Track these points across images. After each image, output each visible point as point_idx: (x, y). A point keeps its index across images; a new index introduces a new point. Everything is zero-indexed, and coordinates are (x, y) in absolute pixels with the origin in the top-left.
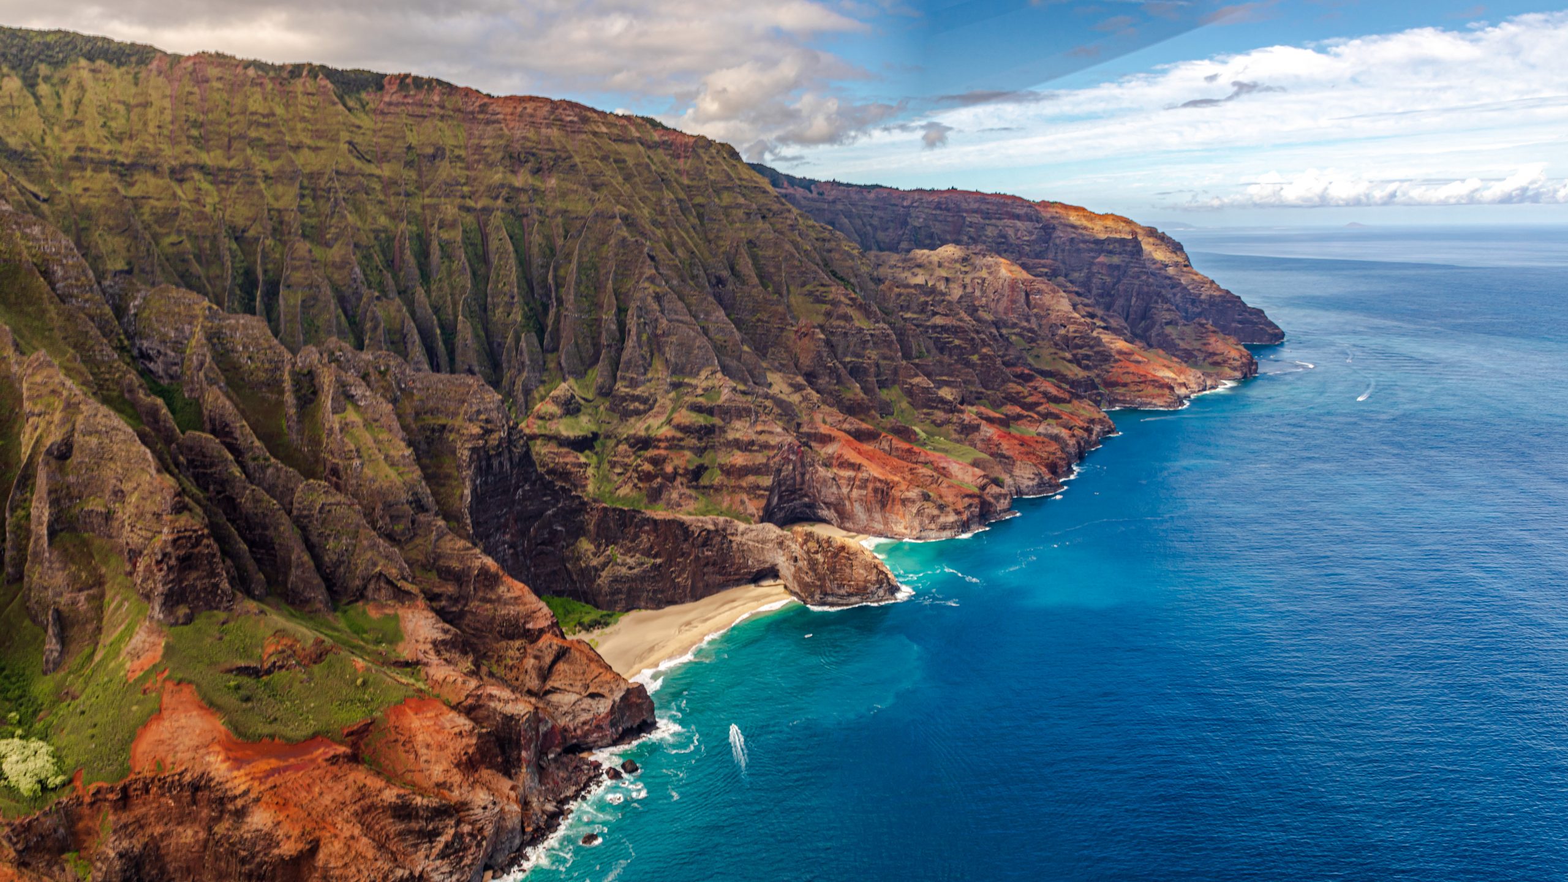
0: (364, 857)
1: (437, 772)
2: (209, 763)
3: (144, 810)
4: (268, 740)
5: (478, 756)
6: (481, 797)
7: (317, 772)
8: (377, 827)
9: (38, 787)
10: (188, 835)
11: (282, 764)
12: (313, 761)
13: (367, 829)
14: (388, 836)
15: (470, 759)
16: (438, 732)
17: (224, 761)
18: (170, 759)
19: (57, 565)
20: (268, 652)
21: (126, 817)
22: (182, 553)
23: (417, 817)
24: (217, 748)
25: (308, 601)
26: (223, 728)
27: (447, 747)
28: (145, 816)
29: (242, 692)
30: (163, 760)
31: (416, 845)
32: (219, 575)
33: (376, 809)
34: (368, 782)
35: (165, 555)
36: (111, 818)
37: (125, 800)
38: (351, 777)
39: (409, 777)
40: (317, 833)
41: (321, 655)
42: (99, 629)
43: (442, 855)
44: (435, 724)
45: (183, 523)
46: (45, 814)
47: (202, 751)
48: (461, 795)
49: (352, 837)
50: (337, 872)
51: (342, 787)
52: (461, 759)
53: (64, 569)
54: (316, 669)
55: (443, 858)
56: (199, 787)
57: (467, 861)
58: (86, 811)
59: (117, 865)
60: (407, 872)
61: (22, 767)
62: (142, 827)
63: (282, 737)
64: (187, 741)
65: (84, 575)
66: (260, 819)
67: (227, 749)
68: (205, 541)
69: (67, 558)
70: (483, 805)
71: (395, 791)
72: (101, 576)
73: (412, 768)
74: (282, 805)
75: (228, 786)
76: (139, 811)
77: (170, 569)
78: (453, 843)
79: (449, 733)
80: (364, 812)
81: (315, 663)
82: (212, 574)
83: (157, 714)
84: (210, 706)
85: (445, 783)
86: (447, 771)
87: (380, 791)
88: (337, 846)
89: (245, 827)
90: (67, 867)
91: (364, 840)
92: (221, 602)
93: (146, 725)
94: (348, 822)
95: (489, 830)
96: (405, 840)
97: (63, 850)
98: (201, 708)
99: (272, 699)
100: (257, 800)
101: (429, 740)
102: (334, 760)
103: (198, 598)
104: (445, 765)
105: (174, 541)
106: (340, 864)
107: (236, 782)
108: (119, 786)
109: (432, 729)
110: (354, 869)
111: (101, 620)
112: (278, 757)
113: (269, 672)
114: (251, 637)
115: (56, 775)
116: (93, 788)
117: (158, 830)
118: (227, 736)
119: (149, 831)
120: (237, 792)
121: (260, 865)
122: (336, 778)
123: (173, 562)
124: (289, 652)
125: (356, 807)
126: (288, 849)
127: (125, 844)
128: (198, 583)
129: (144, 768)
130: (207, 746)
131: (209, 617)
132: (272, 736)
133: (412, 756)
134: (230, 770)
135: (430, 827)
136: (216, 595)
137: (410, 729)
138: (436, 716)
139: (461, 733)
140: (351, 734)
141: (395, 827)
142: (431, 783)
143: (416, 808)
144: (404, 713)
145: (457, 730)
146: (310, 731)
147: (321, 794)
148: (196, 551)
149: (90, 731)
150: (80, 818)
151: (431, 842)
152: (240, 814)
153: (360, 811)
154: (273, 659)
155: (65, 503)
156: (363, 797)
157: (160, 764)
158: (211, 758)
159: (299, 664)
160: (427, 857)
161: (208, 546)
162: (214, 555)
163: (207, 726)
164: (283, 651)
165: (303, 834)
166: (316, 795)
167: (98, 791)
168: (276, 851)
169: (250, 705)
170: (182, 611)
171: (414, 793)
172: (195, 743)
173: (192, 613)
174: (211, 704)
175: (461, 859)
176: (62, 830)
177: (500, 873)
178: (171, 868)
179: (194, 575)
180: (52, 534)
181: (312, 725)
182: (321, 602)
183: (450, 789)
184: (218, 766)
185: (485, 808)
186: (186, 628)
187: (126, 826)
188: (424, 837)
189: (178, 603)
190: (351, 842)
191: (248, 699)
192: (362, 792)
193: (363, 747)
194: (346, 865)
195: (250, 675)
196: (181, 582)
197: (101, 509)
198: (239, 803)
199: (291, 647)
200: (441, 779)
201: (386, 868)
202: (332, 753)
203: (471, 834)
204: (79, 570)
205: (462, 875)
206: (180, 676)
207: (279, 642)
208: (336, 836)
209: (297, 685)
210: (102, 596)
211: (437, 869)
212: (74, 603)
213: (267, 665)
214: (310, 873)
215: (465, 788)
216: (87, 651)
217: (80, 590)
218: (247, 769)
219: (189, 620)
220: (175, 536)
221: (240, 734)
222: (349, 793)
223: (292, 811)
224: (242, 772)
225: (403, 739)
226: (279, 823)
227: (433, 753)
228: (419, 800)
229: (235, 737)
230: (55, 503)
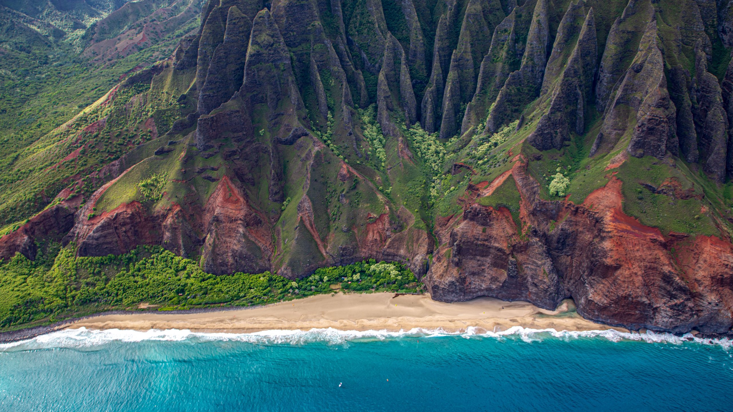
0: (634, 284)
1: (700, 274)
2: (606, 215)
3: (580, 219)
4: (634, 218)
5: (728, 281)
6: (712, 298)
7: (643, 241)
8: (652, 278)
9: (555, 193)
10: (588, 237)
11: (632, 230)
12: (645, 236)
13: (646, 275)
14: (654, 284)
15: (722, 279)
16: (715, 258)
17: (611, 216)
18: (596, 206)
19: (612, 117)
20: (664, 184)
21: (573, 218)
22: (650, 126)
23: (671, 285)
24: (613, 211)
25: (712, 172)
26: (620, 204)
27: (714, 267)
28: (579, 222)
29: (640, 195)
30: (593, 205)
31: (663, 296)
32: (662, 142)
33: (657, 270)
34: (662, 258)
35: (643, 124)
36: (568, 216)
37: (576, 212)
38: (656, 252)
39: (686, 268)
40: (623, 263)
41: (688, 196)
42: (613, 147)
43: (672, 307)
44: (717, 254)
45: (657, 112)
46: (551, 203)
47: (607, 209)
48: (703, 290)
49: (636, 274)
50: (619, 282)
51: (649, 253)
52: (716, 276)
53: (614, 119)
54: (680, 201)
55: (671, 309)
56: (598, 221)
57: (682, 318)
58: (564, 210)
59: (559, 232)
60: (648, 302)
61: (556, 184)
62: (576, 225)
63: (641, 220)
64: (605, 202)
65: (620, 124)
66: (607, 245)
67: (616, 213)
68: (663, 124)
69: (618, 115)
70: (710, 301)
71: (670, 269)
72: (626, 127)
73: (691, 266)
74: (619, 245)
75: (606, 226)
76: (579, 219)
77: (643, 131)
78: (679, 306)
79: (720, 262)
80: (649, 268)
81: (682, 198)
82: (660, 140)
83: (603, 187)
84: (622, 194)
85: (699, 281)
86: (705, 277)
87: (664, 265)
88: (627, 273)
89: (601, 245)
90: (549, 224)
91: (640, 278)
92: (658, 154)
93: (598, 189)
94: (639, 267)
95: (705, 314)
96: (660, 291)
97: (552, 218)
98: (619, 193)
99: (651, 204)
100: (611, 237)
101: (708, 259)
102: (654, 241)
103: (649, 149)
104: (706, 274)
105: (650, 120)
106: (622, 280)
107: (609, 226)
108: (576, 206)
109: (713, 255)
110: (626, 285)
111: (615, 144)
112: (632, 227)
113: (659, 193)
114: (662, 175)
115: (563, 192)
116: (570, 202)
117: (581, 229)
118: (620, 208)
119: (577, 228)
120: (606, 230)
121: (597, 261)
122: (649, 248)
123: (645, 129)
124: (672, 188)
125: (648, 264)
126: (608, 261)
127: (567, 227)
128: (652, 142)
129: (587, 205)
130: (610, 208)
131: (650, 159)
132: (636, 218)
133: (695, 261)
134: (610, 221)
135: (674, 293)
136: (658, 150)
137: (703, 249)
138: (721, 251)
139: (727, 265)
140: (674, 236)
141: (659, 282)
142: (694, 277)
143: (673, 281)
144: (706, 241)
145: (726, 263)
146: (654, 225)
147: (638, 250)
148: (657, 127)
149: (581, 183)
150: (562, 211)
151: (671, 299)
152: (603, 239)
153: (648, 267)
154: (664, 188)
155: (629, 91)
156: (655, 262)
157: (592, 205)
158: (608, 213)
159: (673, 195)
160: (665, 303)
161: (663, 127)
162: (664, 132)
163: (615, 201)
164: (670, 187)
165: (617, 260)
166: (635, 250)
167: (570, 205)
168: (604, 260)
169: (640, 201)
170: (640, 151)
171: (678, 275)
172: (607, 204)
173: (644, 154)
174: (623, 193)
175: (679, 315)
176: (554, 212)
177: (700, 335)
178: (577, 244)
179: (652, 138)
180: (618, 103)
181: (658, 223)
182: (718, 175)
183: (699, 285)
184: (608, 217)
185: (710, 303)
186: (637, 159)
187: (571, 221)
188: (669, 295)
189: (640, 148)
190: (633, 275)
191: (641, 199)
192: (656, 260)
193: (675, 244)
194: (624, 281)
195: (650, 190)
196: (645, 139)
197: (639, 98)
198: (604, 234)
199: (675, 186)
200: (699, 278)
201: (640, 294)
202: (655, 238)
203: (691, 309)
204: (620, 121)
205: (676, 321)
206: (620, 176)
207: (671, 182)
208: (629, 269)
209: (666, 203)
210: (622, 135)
211: (666, 311)
212: (610, 134)
213: (660, 189)
214: (611, 275)
215: (707, 289)
216: (604, 154)
217: (615, 130)
218: (617, 224)
219: (641, 156)
220: (651, 117)
221: (624, 210)
222: (650, 257)
223: (621, 249)
224: (614, 224)
225: (696, 251)
226: (612, 250)
227: (705, 265)
228: (677, 279)
229: (622, 210)
230: (625, 90)
